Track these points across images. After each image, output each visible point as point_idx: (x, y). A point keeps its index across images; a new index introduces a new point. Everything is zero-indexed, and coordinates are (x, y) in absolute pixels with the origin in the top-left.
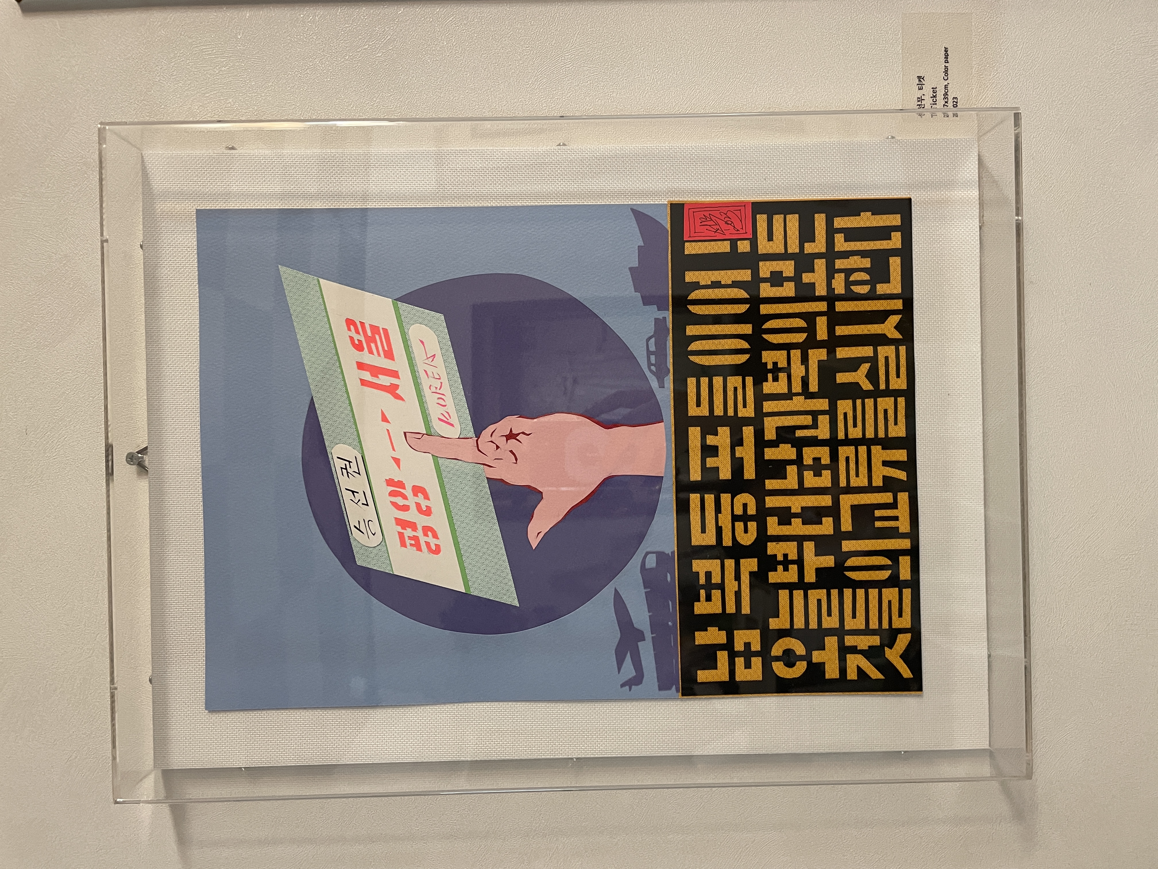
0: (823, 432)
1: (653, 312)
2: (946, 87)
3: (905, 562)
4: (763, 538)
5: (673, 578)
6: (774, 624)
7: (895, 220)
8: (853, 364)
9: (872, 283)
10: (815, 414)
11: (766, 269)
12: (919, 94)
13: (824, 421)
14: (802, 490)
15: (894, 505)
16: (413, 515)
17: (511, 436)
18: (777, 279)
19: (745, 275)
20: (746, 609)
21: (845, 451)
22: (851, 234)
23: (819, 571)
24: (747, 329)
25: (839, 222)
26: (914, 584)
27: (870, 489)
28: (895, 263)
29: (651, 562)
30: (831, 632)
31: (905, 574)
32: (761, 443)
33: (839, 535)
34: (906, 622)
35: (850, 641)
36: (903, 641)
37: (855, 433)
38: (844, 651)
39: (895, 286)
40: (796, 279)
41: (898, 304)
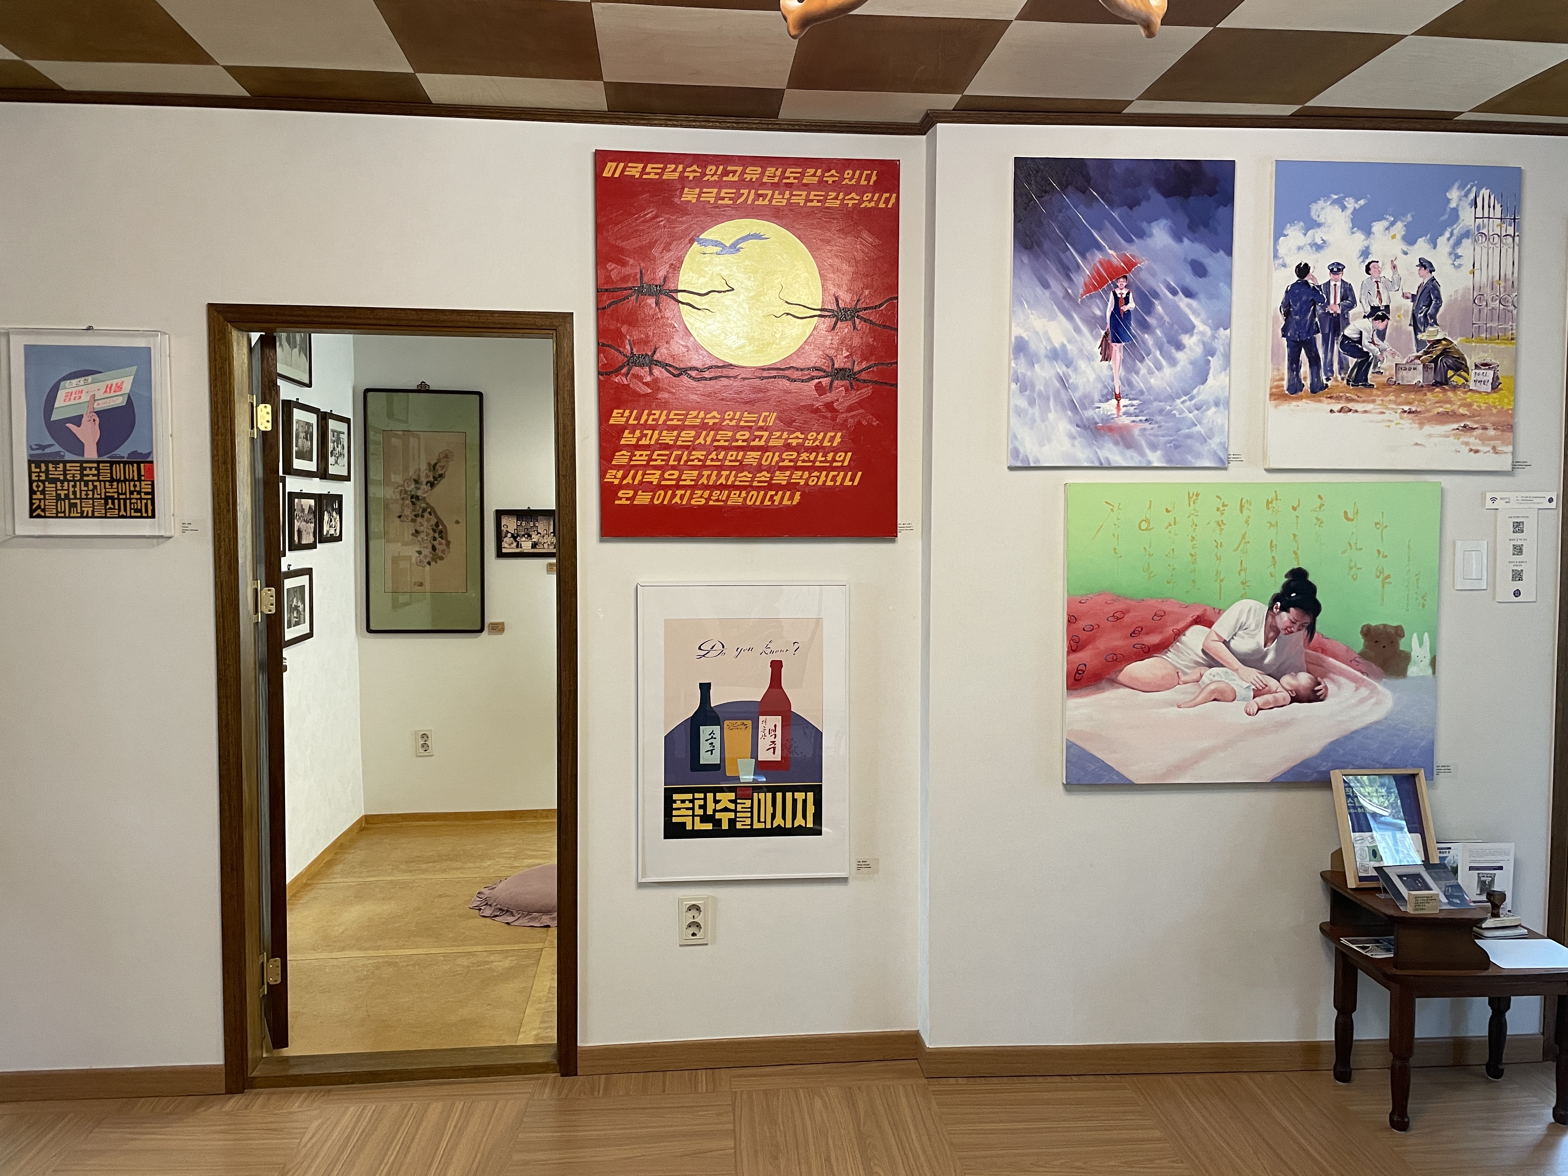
1: (126, 455)
3: (62, 515)
5: (58, 459)
7: (150, 515)
9: (134, 509)
10: (100, 494)
11: (137, 483)
13: (99, 497)
14: (81, 491)
15: (77, 513)
16: (74, 396)
17: (94, 420)
18: (135, 486)
19: (136, 478)
20: (50, 476)
21: (91, 501)
22: (146, 504)
23: (60, 494)
24: (122, 479)
25: (149, 502)
26: (57, 517)
27: (81, 507)
28: (139, 514)
29: (62, 454)
30: (45, 497)
31: (60, 515)
32: (93, 481)
33: (69, 499)
34: (47, 515)
35: (42, 501)
36: (43, 514)
37: (96, 504)
38: (40, 500)
39: (133, 514)
40: (135, 491)
41: (128, 515)
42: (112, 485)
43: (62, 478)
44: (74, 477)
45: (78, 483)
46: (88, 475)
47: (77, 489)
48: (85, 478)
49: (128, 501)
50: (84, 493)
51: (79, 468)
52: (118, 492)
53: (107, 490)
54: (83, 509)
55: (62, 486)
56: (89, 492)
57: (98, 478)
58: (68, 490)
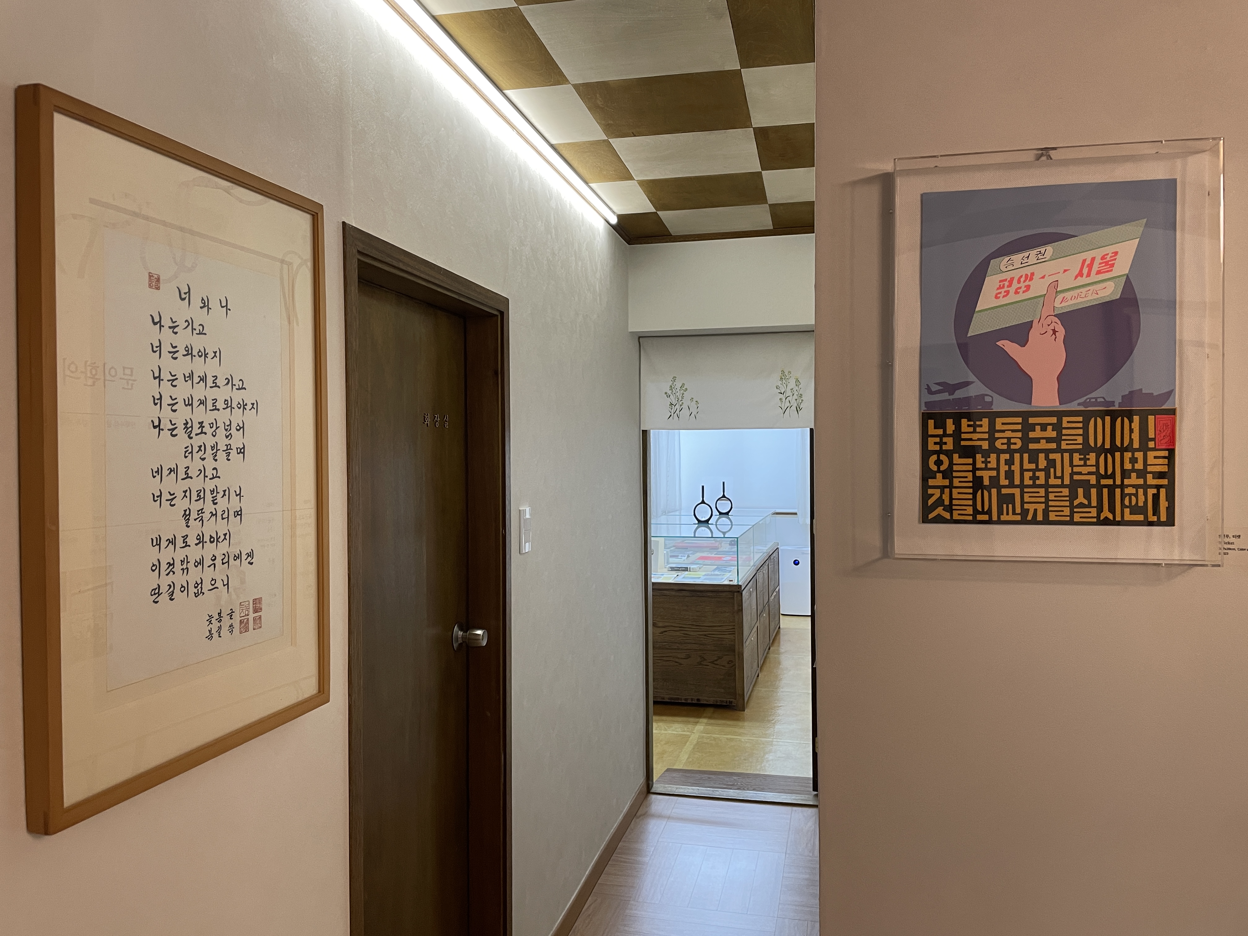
0: (1052, 481)
1: (1118, 400)
2: (1234, 549)
3: (986, 517)
4: (999, 452)
5: (979, 409)
6: (956, 456)
7: (1163, 518)
8: (1087, 496)
9: (1130, 506)
10: (1062, 478)
11: (1139, 455)
12: (1231, 536)
13: (1059, 482)
14: (1022, 471)
15: (1014, 513)
16: (1015, 285)
17: (1054, 332)
18: (1134, 460)
19: (1136, 445)
20: (963, 443)
21: (1042, 492)
22: (1156, 497)
23: (981, 478)
24: (1108, 446)
25: (1163, 492)
26: (975, 521)
27: (1023, 502)
28: (1141, 518)
29: (988, 399)
30: (951, 482)
31: (980, 517)
32: (1047, 452)
33: (999, 488)
34: (956, 517)
35: (947, 491)
36: (947, 515)
37: (1051, 496)
38: (942, 488)
39: (1128, 517)
40: (1133, 470)
41: (1118, 518)
42: (1085, 460)
43: (985, 445)
44: (1009, 443)
45: (1017, 456)
46: (1037, 440)
47: (1016, 468)
48: (1032, 446)
49: (1118, 491)
50: (1028, 475)
51: (1019, 427)
52: (1097, 473)
53: (1076, 469)
54: (1026, 506)
55: (986, 462)
56: (1037, 474)
57: (1059, 445)
58: (998, 469)
